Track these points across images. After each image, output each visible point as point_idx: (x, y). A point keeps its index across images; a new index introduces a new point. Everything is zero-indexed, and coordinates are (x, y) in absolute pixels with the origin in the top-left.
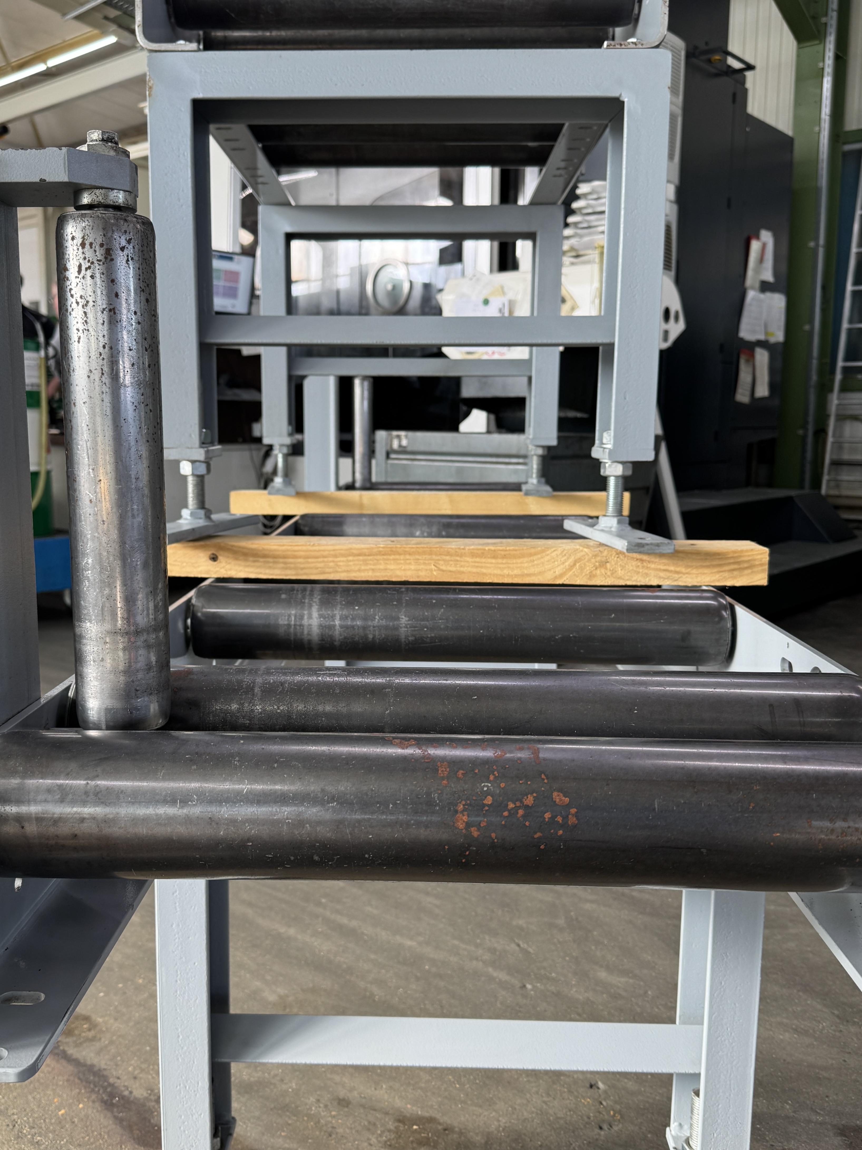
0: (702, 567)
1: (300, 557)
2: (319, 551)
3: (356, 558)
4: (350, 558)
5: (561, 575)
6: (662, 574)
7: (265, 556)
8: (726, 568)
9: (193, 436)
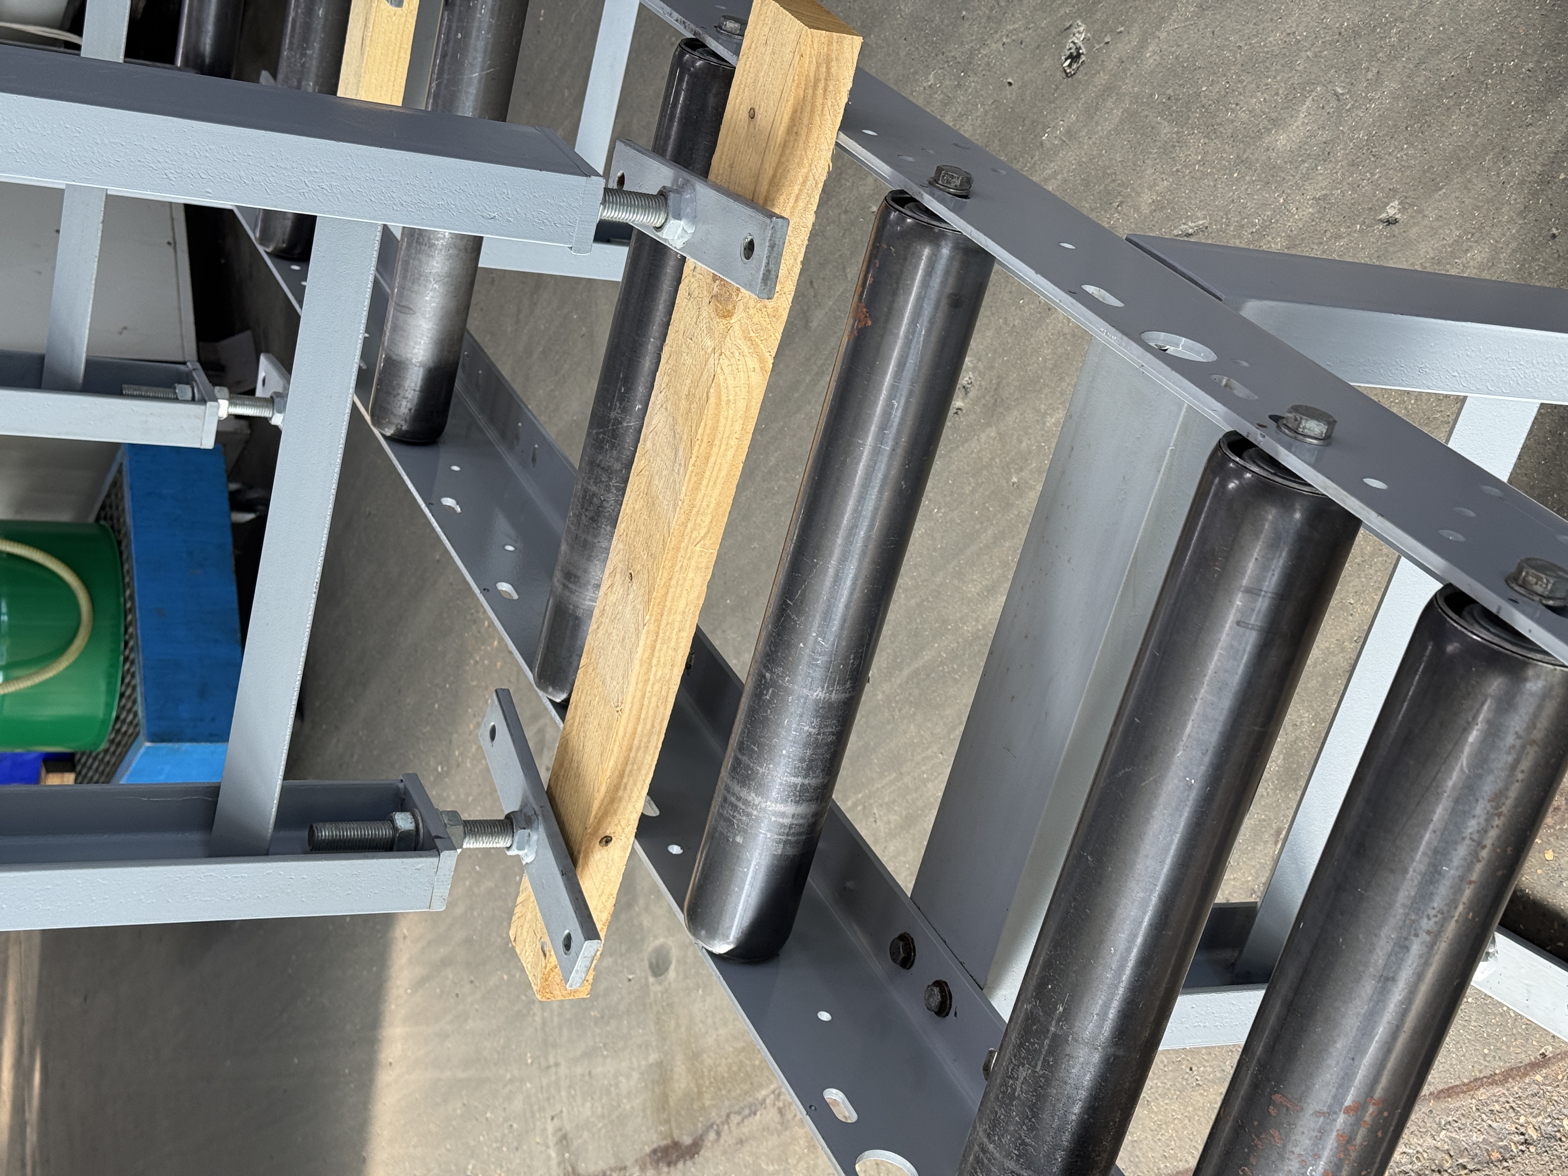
0: (807, 140)
1: (635, 729)
2: (632, 703)
3: (656, 654)
4: (655, 661)
5: (762, 360)
6: (801, 204)
7: (621, 776)
8: (819, 101)
9: (419, 866)
